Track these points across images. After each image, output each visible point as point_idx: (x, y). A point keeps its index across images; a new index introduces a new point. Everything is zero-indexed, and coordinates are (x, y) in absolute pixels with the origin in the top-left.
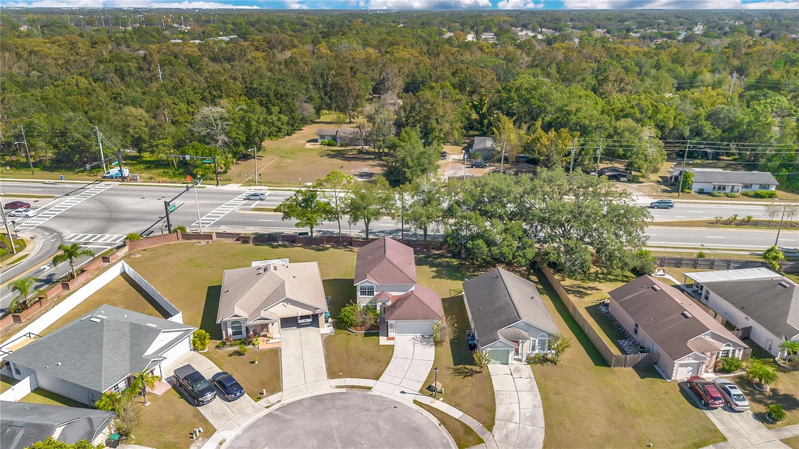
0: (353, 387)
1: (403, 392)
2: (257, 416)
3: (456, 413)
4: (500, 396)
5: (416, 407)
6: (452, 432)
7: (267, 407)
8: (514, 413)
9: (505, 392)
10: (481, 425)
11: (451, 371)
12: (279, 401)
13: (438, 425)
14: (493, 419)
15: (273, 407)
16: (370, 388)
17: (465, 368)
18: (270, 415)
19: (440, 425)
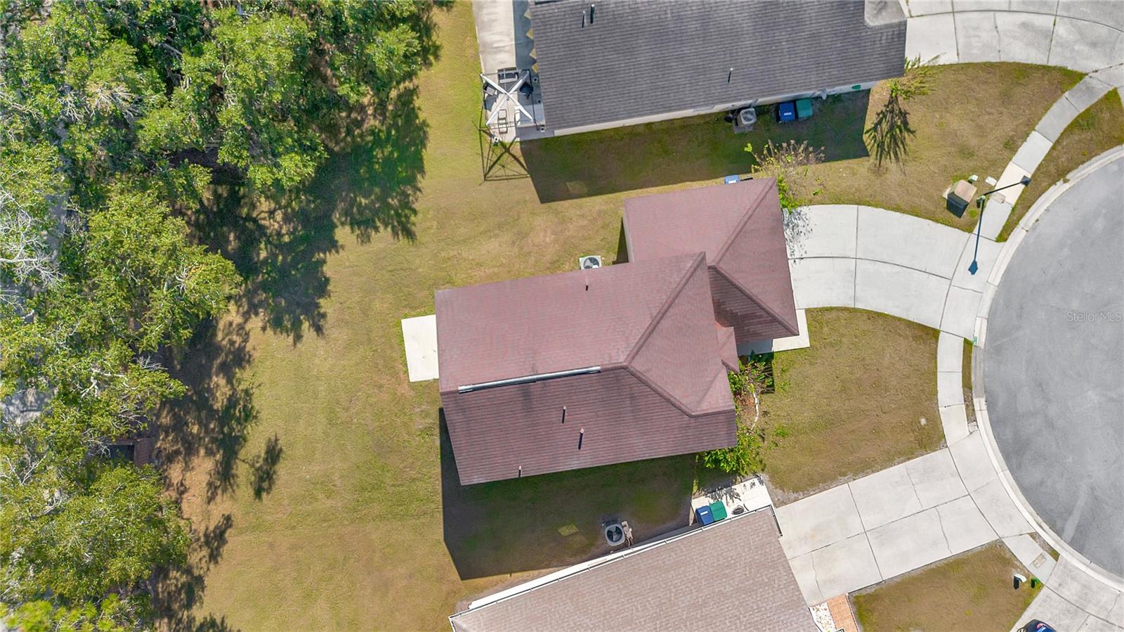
0: (967, 385)
1: (973, 268)
2: (1083, 568)
3: (1035, 148)
4: (975, 51)
5: (1018, 236)
6: (1088, 154)
7: (1055, 555)
8: (1024, 25)
9: (961, 41)
10: (1067, 94)
11: (890, 164)
12: (1034, 536)
13: (1067, 186)
14: (1045, 69)
15: (1052, 543)
16: (968, 345)
17: (875, 129)
18: (1078, 544)
19: (1066, 181)
